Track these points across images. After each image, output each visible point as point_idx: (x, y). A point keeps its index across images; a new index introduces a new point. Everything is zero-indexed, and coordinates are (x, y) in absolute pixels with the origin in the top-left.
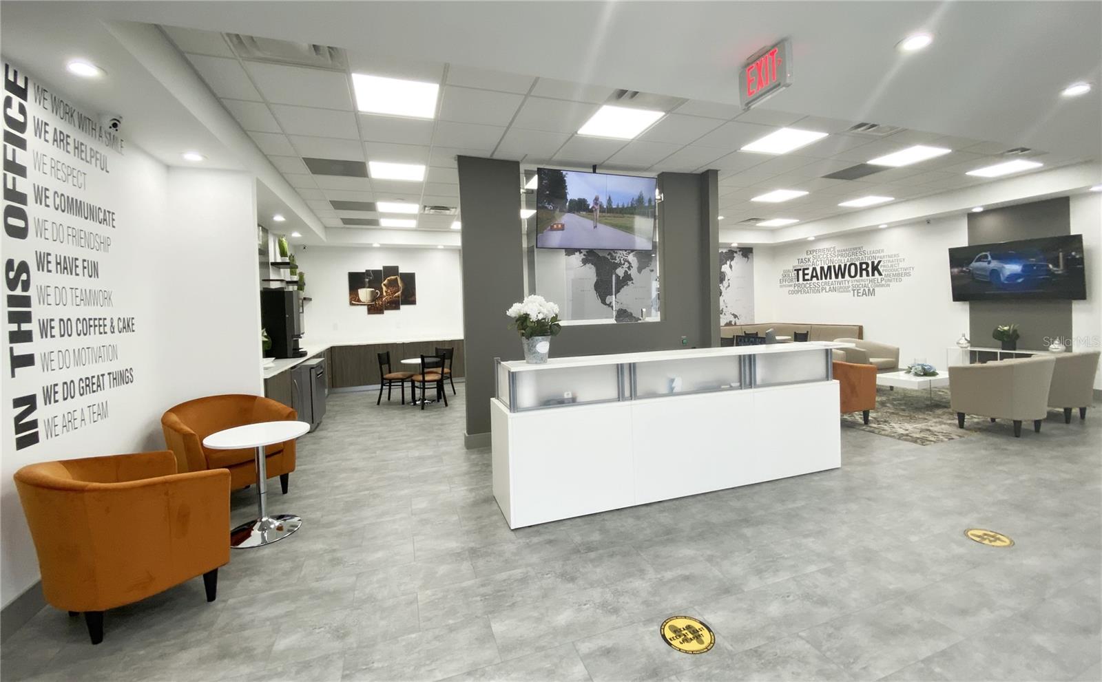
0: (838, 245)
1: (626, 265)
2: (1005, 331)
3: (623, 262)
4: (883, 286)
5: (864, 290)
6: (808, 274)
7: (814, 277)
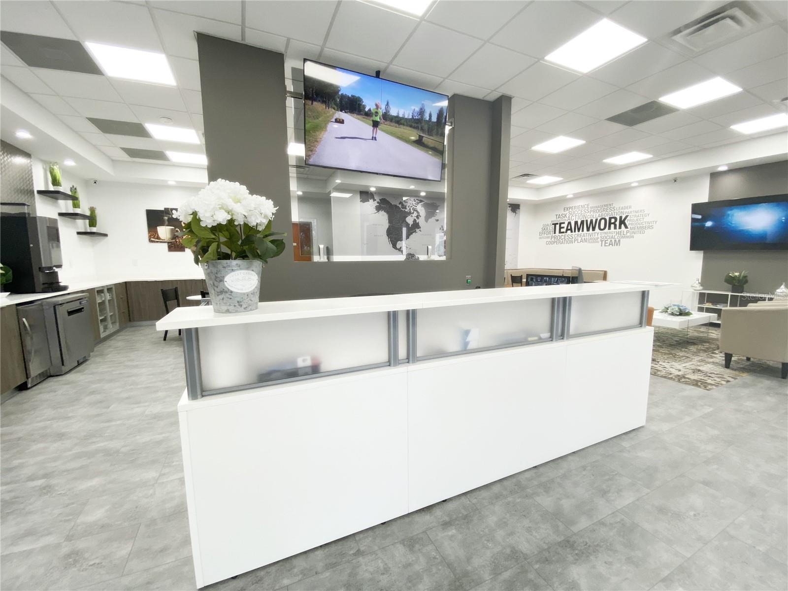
0: (591, 203)
1: (415, 214)
2: (736, 276)
3: (412, 211)
4: (628, 237)
5: (611, 241)
6: (563, 228)
7: (569, 230)
